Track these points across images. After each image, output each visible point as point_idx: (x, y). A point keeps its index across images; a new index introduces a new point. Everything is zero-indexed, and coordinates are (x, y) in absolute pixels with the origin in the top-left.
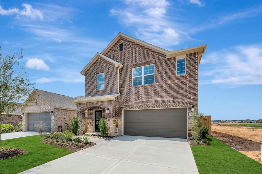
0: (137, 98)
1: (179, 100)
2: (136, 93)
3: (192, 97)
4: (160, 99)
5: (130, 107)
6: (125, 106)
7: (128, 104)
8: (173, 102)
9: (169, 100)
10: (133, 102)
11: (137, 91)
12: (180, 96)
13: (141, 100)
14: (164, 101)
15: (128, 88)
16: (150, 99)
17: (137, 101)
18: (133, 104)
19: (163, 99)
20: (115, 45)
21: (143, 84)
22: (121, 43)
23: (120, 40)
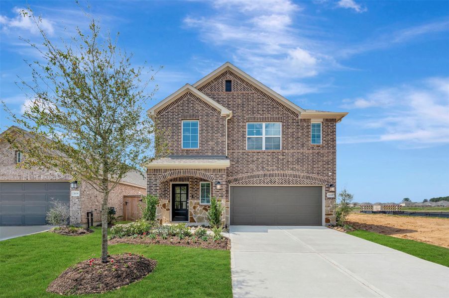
0: (255, 168)
1: (315, 176)
2: (253, 161)
3: (330, 174)
4: (290, 172)
5: (244, 181)
6: (236, 180)
7: (240, 176)
8: (308, 178)
9: (302, 174)
10: (249, 174)
11: (255, 158)
12: (315, 170)
13: (261, 172)
14: (295, 176)
15: (241, 151)
16: (276, 172)
17: (256, 173)
18: (249, 177)
19: (294, 173)
20: (217, 79)
21: (264, 149)
22: (228, 79)
23: (226, 72)
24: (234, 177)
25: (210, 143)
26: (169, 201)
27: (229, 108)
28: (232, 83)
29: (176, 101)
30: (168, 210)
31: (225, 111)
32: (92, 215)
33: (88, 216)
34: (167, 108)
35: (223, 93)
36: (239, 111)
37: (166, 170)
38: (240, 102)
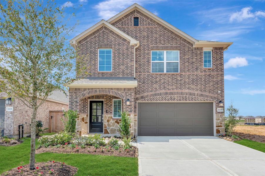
0: (158, 88)
1: (207, 94)
2: (156, 82)
3: (219, 92)
4: (187, 91)
5: (149, 98)
6: (142, 97)
7: (146, 94)
8: (201, 95)
9: (196, 93)
10: (153, 93)
11: (158, 79)
12: (207, 89)
13: (163, 91)
14: (191, 94)
15: (147, 74)
16: (176, 91)
17: (159, 92)
18: (153, 95)
19: (190, 91)
20: (126, 16)
21: (165, 71)
22: (136, 16)
23: (134, 11)
24: (141, 95)
25: (122, 67)
26: (87, 116)
27: (136, 39)
28: (139, 19)
29: (94, 33)
30: (86, 123)
31: (133, 42)
32: (23, 128)
33: (19, 129)
34: (86, 38)
35: (132, 27)
36: (145, 41)
37: (85, 90)
38: (146, 34)
